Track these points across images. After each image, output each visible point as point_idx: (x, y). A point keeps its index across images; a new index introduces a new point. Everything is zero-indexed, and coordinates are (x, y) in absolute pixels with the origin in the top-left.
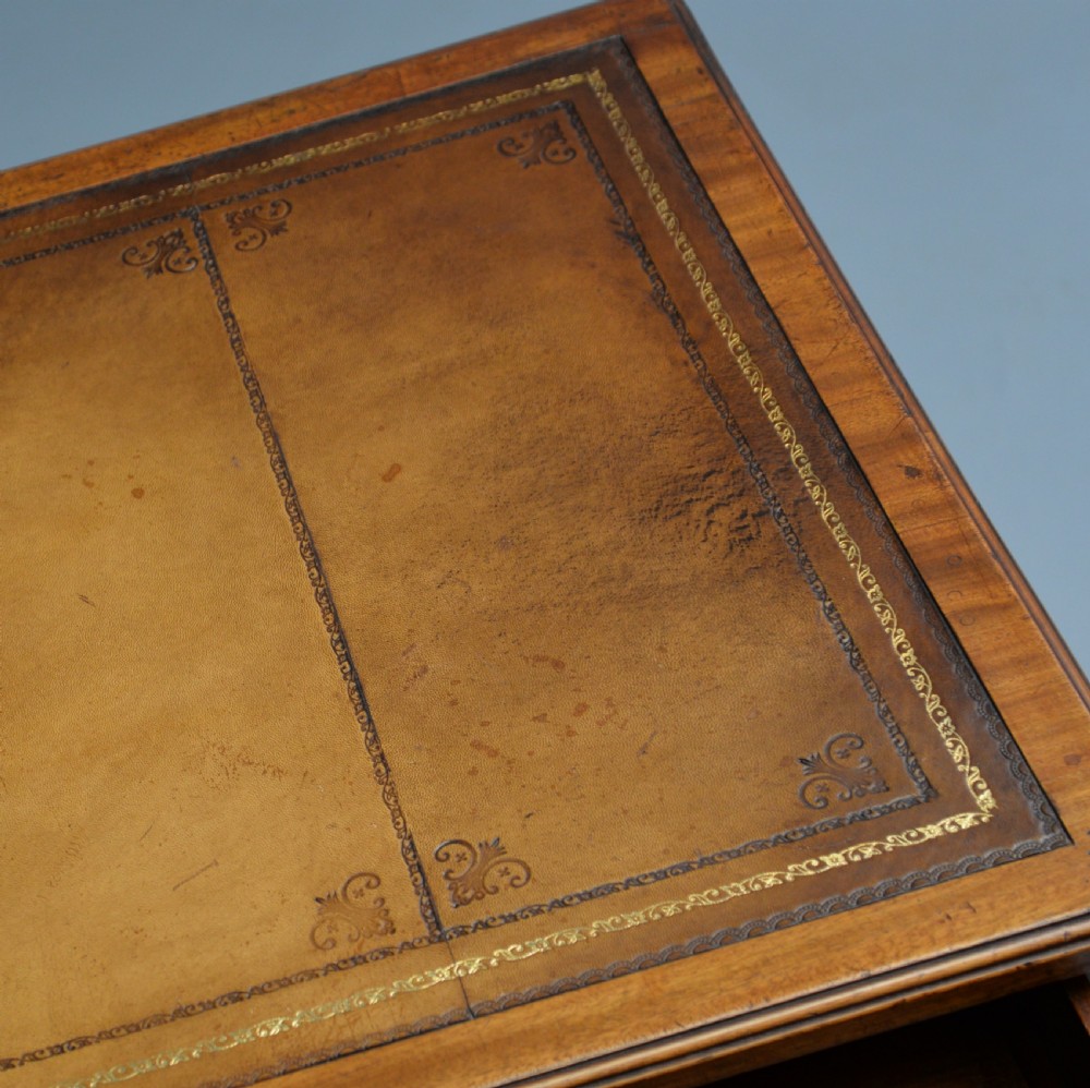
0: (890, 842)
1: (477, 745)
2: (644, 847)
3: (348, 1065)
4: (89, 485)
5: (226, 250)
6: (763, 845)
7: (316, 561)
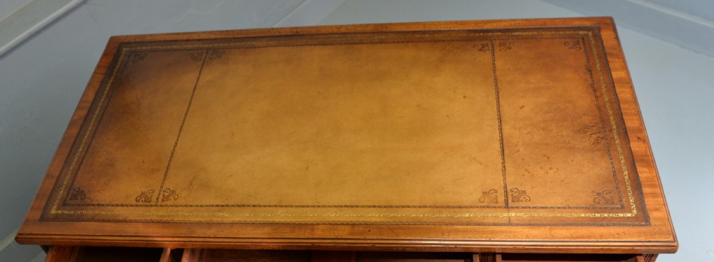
0: (611, 215)
1: (526, 170)
2: (557, 201)
3: (481, 227)
4: (454, 92)
5: (497, 50)
6: (582, 208)
7: (500, 122)
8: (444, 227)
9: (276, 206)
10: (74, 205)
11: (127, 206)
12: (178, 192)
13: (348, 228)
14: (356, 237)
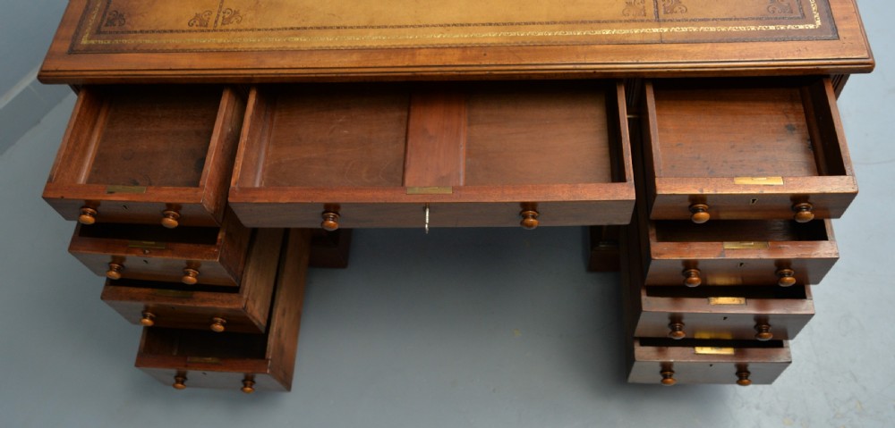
3: (626, 47)
8: (579, 48)
9: (366, 27)
10: (110, 33)
11: (177, 31)
12: (241, 13)
13: (458, 53)
14: (468, 63)
